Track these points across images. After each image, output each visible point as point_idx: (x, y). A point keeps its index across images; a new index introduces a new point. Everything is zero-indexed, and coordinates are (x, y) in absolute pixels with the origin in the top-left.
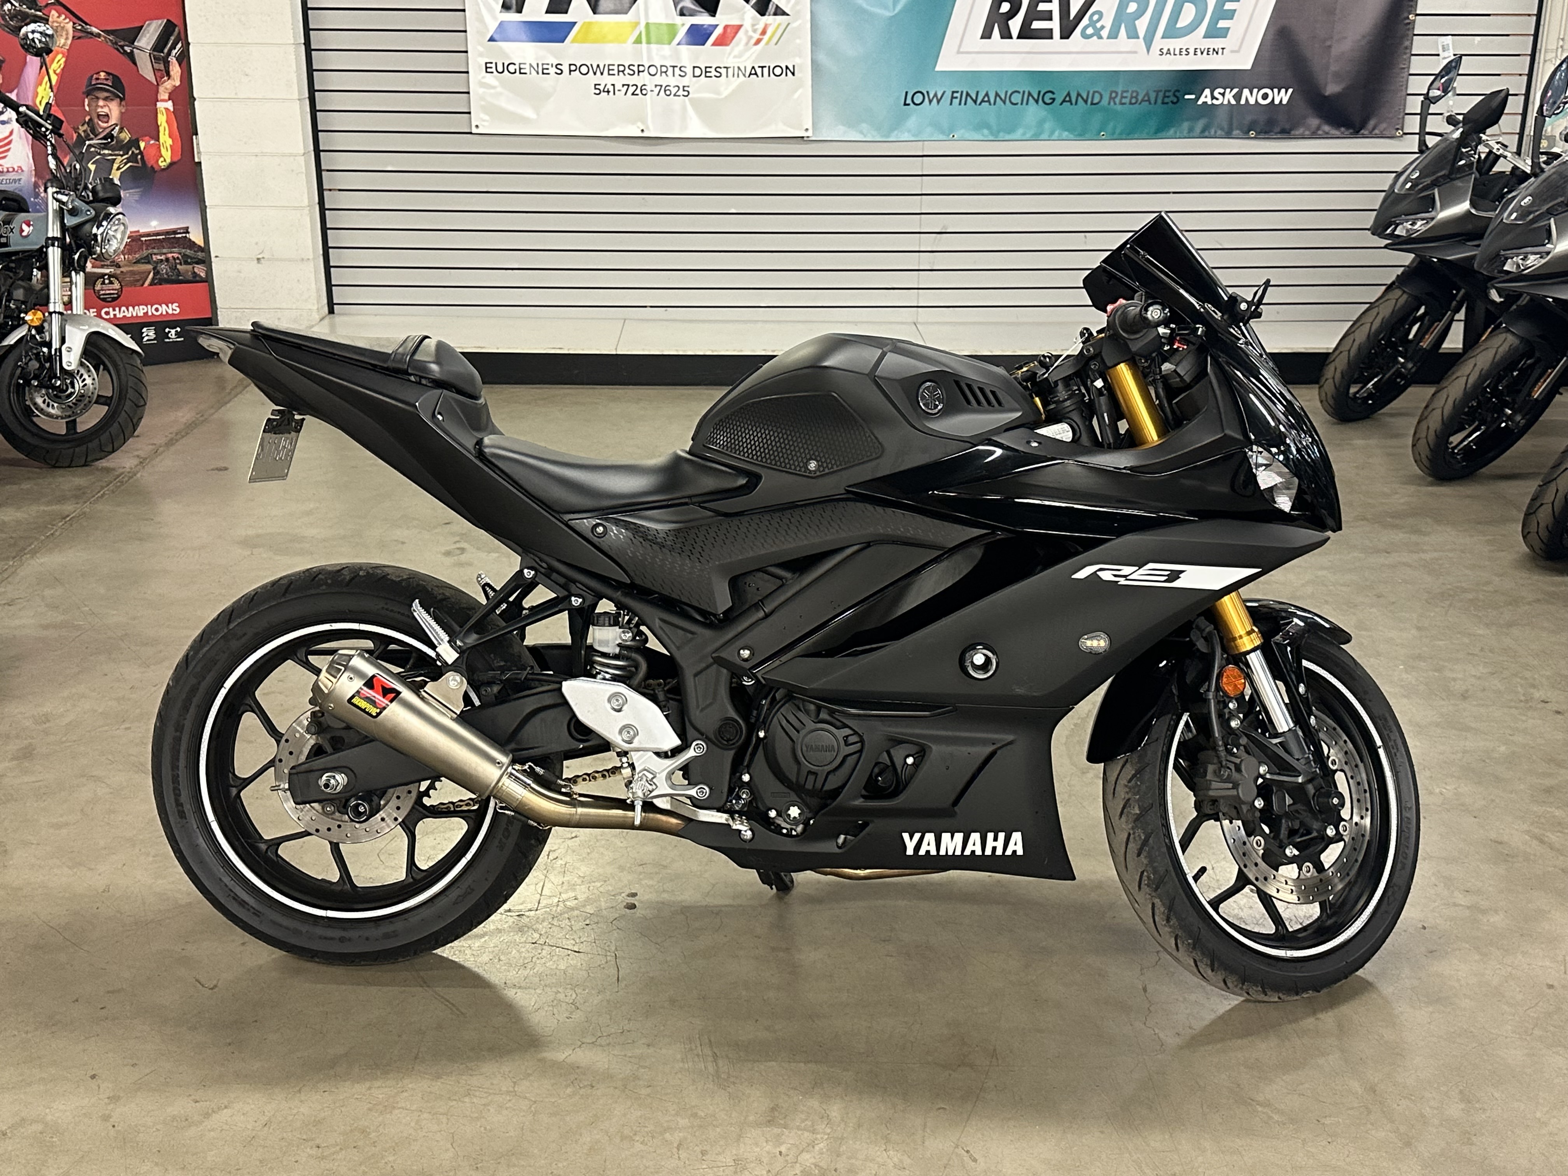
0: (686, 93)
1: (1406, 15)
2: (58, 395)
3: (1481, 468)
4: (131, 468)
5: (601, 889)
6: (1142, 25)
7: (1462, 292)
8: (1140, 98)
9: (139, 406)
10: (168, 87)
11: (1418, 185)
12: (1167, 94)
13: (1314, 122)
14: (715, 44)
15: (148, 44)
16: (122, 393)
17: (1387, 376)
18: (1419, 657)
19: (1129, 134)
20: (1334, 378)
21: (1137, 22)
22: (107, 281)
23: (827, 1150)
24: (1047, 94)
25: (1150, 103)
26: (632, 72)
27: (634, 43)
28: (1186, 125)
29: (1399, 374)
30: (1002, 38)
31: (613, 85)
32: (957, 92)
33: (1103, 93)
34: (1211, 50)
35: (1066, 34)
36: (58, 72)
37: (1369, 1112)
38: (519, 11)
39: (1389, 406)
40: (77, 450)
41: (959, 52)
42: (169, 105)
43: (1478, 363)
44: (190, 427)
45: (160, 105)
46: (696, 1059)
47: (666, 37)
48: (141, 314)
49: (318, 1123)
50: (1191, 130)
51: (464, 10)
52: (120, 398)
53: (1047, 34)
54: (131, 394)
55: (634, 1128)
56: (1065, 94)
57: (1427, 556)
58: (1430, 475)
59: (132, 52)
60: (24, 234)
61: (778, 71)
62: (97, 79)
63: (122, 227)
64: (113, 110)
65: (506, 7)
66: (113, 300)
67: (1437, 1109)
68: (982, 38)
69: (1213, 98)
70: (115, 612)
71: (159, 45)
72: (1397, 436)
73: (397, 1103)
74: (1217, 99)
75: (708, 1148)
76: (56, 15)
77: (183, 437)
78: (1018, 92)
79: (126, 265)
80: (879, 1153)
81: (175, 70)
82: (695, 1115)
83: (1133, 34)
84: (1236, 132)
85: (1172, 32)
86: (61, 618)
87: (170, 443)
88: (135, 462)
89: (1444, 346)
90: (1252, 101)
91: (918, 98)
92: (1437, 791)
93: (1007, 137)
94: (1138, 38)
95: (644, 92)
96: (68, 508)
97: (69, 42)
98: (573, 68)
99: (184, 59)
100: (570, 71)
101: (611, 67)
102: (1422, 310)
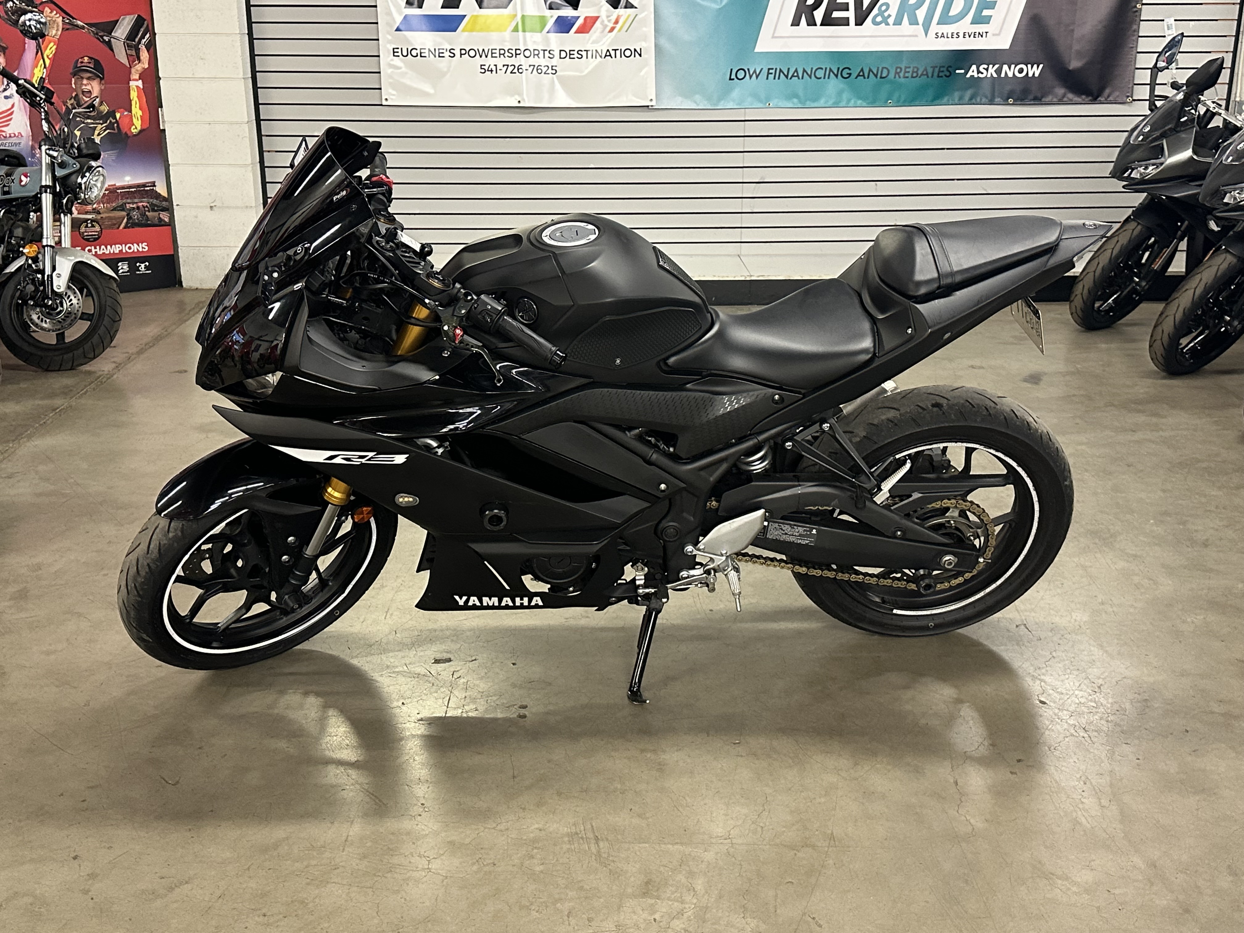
0: (554, 72)
1: (1133, 4)
2: (50, 312)
3: (1206, 364)
4: (109, 371)
5: (498, 703)
6: (921, 14)
7: (1186, 223)
8: (920, 73)
9: (116, 321)
10: (139, 69)
11: (1148, 138)
12: (942, 69)
13: (1060, 91)
14: (577, 32)
15: (122, 35)
16: (101, 310)
17: (1124, 293)
18: (1166, 513)
19: (912, 101)
20: (1082, 294)
21: (917, 12)
22: (89, 225)
23: (695, 918)
24: (845, 70)
25: (928, 77)
26: (510, 55)
27: (513, 31)
28: (957, 94)
29: (1134, 291)
30: (808, 25)
31: (496, 65)
32: (772, 69)
33: (889, 68)
34: (977, 34)
35: (860, 22)
36: (50, 57)
37: (1152, 884)
38: (420, 6)
39: (1125, 319)
40: (65, 356)
41: (773, 37)
42: (140, 83)
43: (1203, 279)
44: (157, 339)
45: (132, 83)
46: (581, 841)
47: (538, 27)
48: (117, 251)
49: (264, 895)
50: (961, 98)
51: (376, 6)
52: (100, 316)
53: (845, 22)
54: (109, 311)
55: (531, 899)
56: (859, 70)
57: (1166, 434)
58: (1163, 371)
59: (110, 41)
60: (23, 183)
61: (628, 53)
62: (82, 62)
63: (101, 178)
64: (95, 87)
65: (409, 3)
66: (94, 240)
67: (1210, 881)
68: (792, 25)
69: (979, 72)
70: (95, 483)
71: (132, 35)
72: (1134, 341)
73: (331, 878)
74: (982, 73)
75: (593, 915)
76: (49, 11)
77: (151, 347)
78: (822, 69)
79: (105, 212)
80: (738, 920)
81: (145, 55)
82: (581, 888)
83: (914, 21)
84: (997, 100)
85: (945, 20)
86: (52, 487)
87: (140, 352)
88: (114, 365)
89: (1169, 270)
90: (1010, 75)
91: (741, 74)
92: (1189, 620)
93: (813, 105)
94: (918, 24)
95: (520, 70)
96: (58, 402)
97: (59, 33)
98: (463, 52)
99: (151, 46)
100: (461, 54)
101: (494, 51)
102: (1153, 239)
